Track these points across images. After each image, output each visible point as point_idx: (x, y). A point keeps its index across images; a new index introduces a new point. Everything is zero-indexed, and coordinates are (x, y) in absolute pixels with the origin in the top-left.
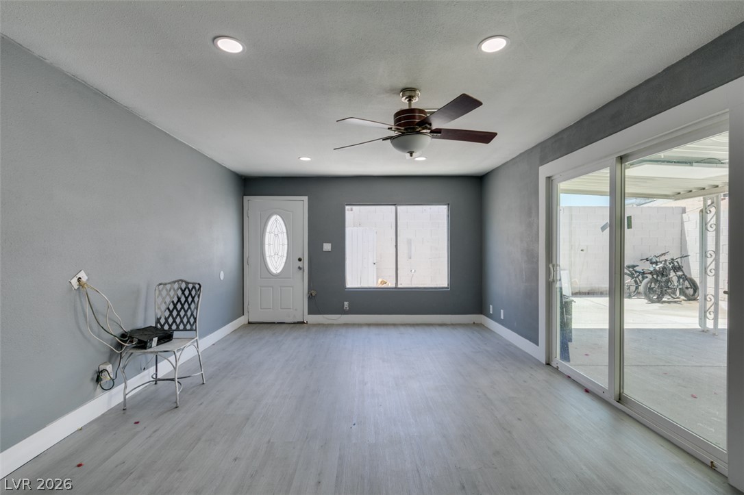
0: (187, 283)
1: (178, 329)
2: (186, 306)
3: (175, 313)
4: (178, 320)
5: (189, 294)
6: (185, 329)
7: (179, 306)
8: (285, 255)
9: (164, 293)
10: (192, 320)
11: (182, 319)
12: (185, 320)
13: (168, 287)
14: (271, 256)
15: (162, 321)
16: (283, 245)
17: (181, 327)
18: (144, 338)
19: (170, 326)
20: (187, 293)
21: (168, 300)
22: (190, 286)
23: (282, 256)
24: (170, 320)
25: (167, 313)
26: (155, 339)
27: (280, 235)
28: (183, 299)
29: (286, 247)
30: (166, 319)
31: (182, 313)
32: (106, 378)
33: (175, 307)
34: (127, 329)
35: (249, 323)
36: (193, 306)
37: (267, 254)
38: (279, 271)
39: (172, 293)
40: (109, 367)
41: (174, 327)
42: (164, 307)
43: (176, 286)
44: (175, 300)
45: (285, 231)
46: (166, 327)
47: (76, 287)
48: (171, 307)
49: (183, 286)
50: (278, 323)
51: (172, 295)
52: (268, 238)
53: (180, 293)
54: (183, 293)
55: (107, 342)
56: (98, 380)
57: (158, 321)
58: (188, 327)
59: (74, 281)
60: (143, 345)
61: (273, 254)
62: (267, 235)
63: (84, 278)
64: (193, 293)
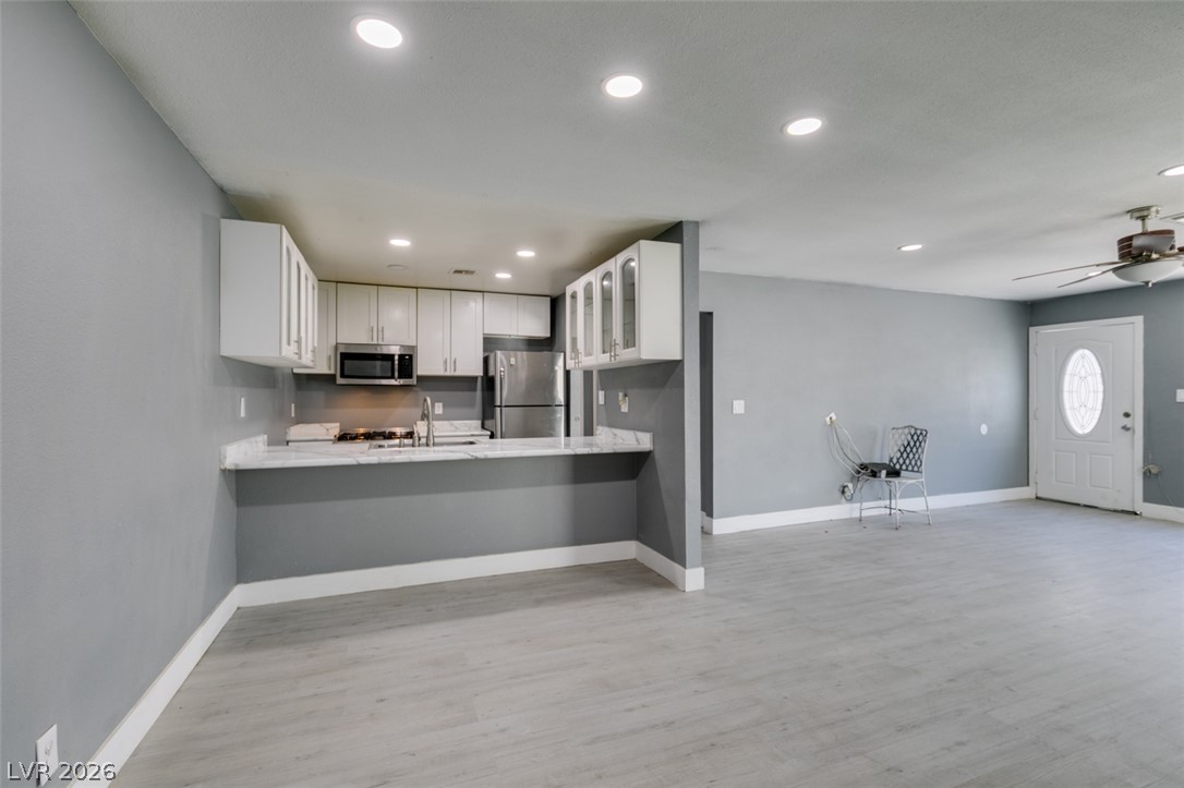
0: (916, 429)
1: (907, 470)
2: (914, 450)
3: (905, 455)
4: (907, 462)
5: (916, 439)
6: (913, 471)
7: (908, 449)
8: (1099, 407)
9: (897, 436)
10: (919, 463)
11: (910, 461)
12: (913, 462)
13: (900, 431)
14: (1073, 408)
15: (895, 461)
16: (1096, 392)
17: (910, 468)
18: (875, 470)
19: (901, 466)
20: (915, 438)
21: (900, 443)
22: (919, 432)
23: (1093, 409)
24: (901, 461)
25: (899, 455)
26: (884, 473)
27: (1089, 378)
28: (912, 444)
29: (1101, 396)
30: (898, 459)
31: (911, 456)
32: (848, 494)
33: (905, 450)
34: (866, 461)
35: (1037, 498)
36: (920, 451)
37: (1067, 405)
38: (1087, 431)
39: (903, 437)
40: (850, 485)
41: (904, 467)
42: (896, 449)
43: (906, 431)
44: (906, 444)
45: (1098, 371)
46: (898, 467)
47: (829, 423)
48: (902, 449)
49: (913, 431)
50: (1085, 506)
51: (903, 438)
52: (1069, 383)
53: (909, 437)
54: (912, 437)
55: (850, 468)
56: (843, 492)
57: (891, 460)
58: (916, 469)
59: (828, 419)
60: (874, 474)
61: (1076, 405)
62: (1067, 379)
63: (834, 418)
64: (921, 438)
